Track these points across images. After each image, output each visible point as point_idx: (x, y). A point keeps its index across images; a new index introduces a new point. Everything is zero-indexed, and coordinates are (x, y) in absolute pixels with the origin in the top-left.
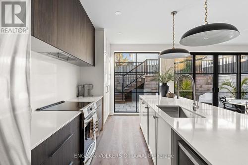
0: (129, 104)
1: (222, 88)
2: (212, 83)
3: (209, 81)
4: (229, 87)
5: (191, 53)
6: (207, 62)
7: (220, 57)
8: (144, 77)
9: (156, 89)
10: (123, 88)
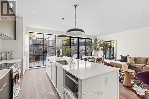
0: (38, 62)
1: (81, 52)
2: (77, 50)
3: (76, 49)
4: (83, 51)
5: (70, 37)
6: (75, 41)
7: (80, 39)
8: (47, 47)
9: (54, 53)
10: (34, 53)
